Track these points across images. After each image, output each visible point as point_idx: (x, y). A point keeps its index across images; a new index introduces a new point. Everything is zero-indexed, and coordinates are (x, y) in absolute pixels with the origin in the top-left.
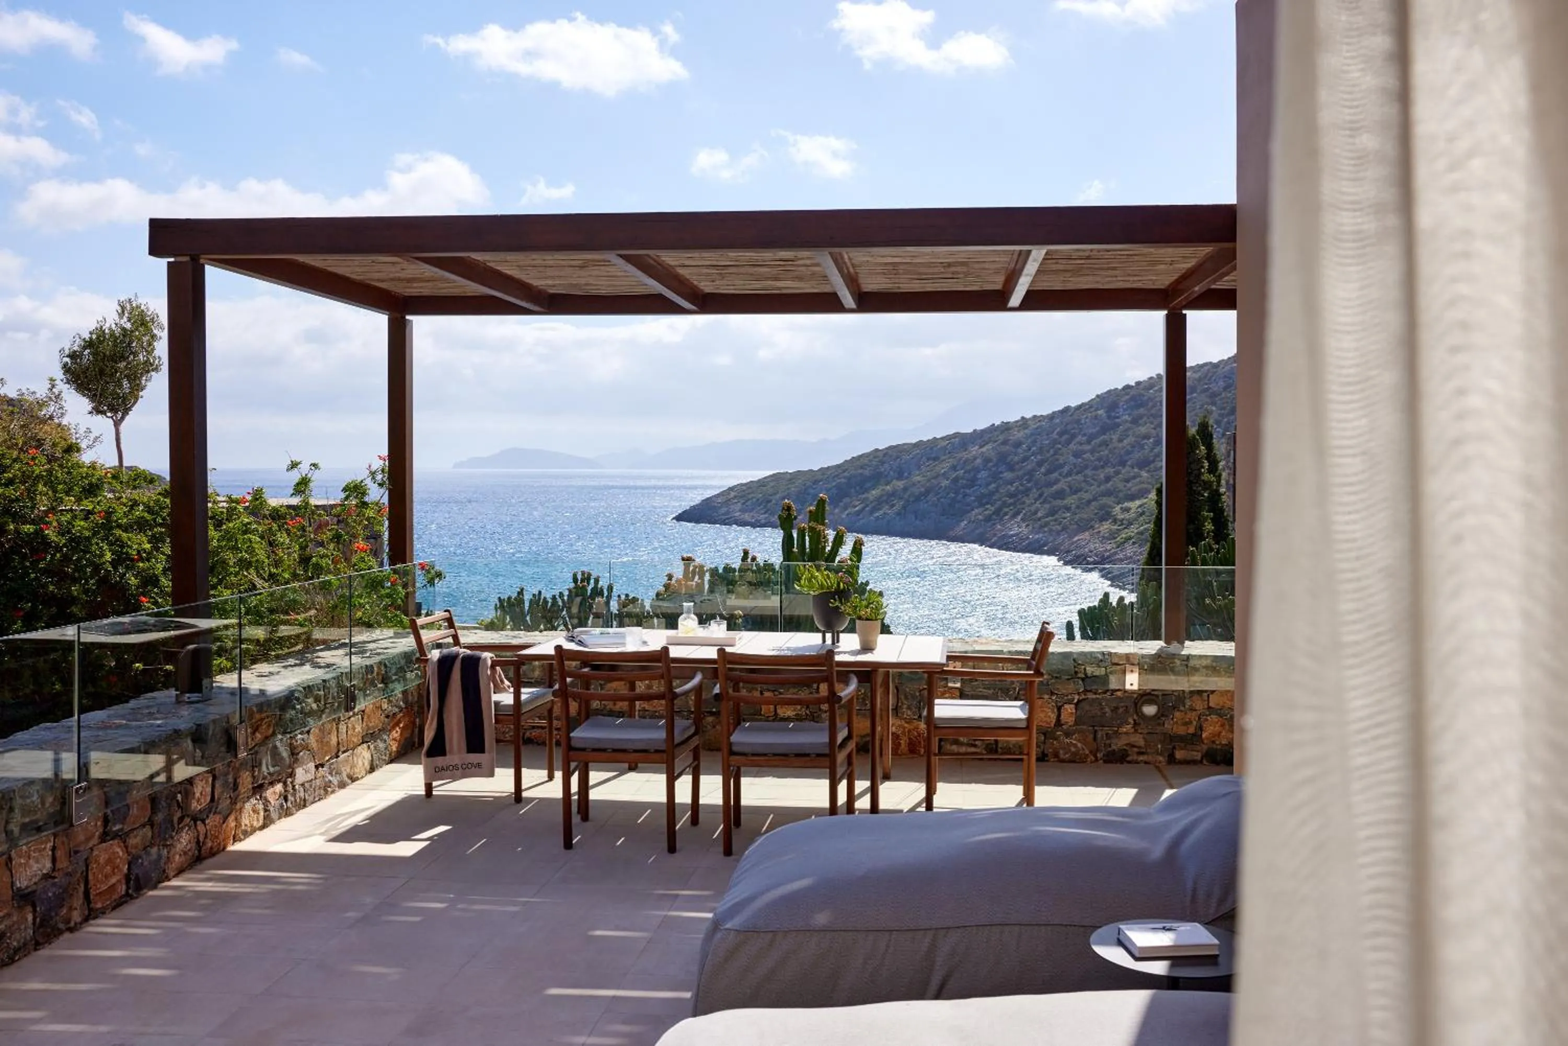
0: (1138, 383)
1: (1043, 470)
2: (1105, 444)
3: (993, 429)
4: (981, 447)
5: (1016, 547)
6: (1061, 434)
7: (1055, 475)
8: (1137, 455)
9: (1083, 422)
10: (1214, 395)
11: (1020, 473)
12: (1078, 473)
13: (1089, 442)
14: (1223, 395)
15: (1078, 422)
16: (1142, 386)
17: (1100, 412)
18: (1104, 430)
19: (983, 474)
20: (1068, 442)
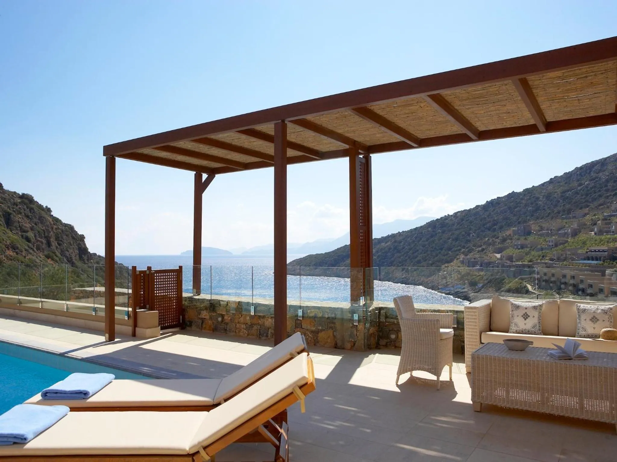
0: (441, 218)
1: (411, 252)
2: (433, 242)
3: (388, 237)
4: (386, 243)
5: (406, 282)
6: (416, 238)
7: (416, 254)
8: (446, 246)
9: (423, 233)
10: (471, 222)
11: (403, 253)
12: (424, 253)
13: (427, 241)
14: (475, 222)
15: (422, 233)
16: (443, 219)
17: (430, 229)
18: (432, 236)
19: (389, 254)
20: (419, 241)
